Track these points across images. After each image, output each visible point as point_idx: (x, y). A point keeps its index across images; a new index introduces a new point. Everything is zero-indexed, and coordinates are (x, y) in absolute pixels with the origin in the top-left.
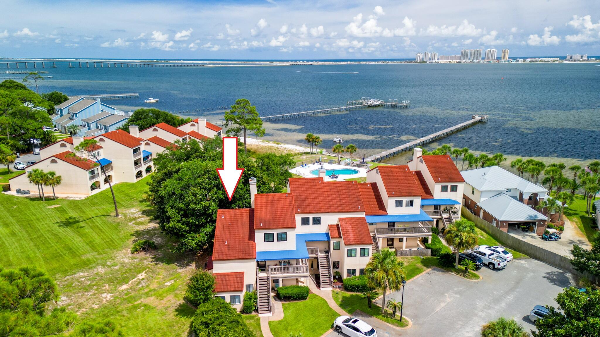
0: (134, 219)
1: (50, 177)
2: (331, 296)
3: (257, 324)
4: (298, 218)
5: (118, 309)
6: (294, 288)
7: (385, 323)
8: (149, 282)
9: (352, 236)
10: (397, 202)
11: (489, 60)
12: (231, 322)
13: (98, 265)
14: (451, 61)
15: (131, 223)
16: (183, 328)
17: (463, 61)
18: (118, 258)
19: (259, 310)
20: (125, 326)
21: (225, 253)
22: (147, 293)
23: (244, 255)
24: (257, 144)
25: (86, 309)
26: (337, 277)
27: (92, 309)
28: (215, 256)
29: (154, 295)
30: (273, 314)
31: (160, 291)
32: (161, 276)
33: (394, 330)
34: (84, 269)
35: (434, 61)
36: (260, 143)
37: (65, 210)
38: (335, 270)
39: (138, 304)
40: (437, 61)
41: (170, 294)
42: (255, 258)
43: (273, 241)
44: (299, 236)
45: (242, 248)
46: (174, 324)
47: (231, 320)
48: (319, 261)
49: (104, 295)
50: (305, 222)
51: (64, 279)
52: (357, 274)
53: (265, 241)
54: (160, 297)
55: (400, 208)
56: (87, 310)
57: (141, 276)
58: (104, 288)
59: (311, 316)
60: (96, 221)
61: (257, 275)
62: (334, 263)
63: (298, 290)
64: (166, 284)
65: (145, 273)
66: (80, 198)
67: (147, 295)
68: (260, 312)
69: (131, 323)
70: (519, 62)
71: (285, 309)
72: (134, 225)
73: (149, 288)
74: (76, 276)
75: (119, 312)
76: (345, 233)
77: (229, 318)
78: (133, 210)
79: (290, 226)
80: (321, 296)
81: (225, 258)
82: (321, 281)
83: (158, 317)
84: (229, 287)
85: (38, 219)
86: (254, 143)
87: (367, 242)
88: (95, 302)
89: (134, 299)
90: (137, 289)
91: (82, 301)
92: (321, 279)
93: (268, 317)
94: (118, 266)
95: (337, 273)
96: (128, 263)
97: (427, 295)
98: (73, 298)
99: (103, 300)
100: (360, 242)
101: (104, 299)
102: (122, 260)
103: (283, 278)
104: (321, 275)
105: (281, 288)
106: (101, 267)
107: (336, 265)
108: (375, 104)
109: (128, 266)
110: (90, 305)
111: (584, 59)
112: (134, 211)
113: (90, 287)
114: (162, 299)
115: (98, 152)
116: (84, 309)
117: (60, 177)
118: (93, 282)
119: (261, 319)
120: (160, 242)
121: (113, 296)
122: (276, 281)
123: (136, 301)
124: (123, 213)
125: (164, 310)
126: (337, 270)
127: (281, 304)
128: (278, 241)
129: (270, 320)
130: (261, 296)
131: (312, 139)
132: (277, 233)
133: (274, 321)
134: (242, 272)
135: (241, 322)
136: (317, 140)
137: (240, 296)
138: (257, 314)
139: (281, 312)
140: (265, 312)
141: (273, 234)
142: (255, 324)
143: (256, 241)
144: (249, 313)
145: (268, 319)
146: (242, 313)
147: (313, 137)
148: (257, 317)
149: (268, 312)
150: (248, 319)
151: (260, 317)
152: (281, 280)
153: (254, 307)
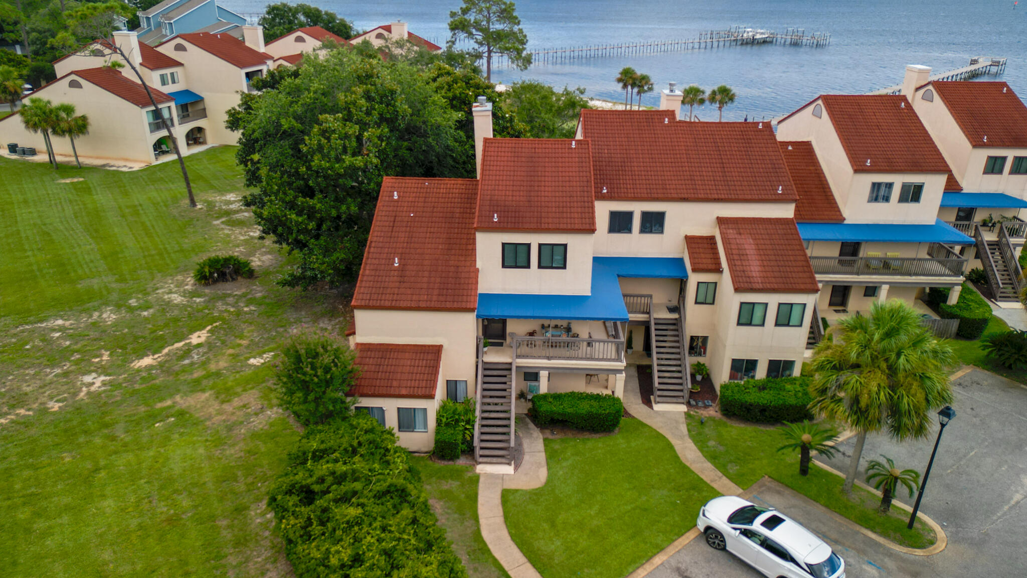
0: (228, 213)
1: (64, 115)
2: (684, 428)
3: (467, 497)
4: (603, 210)
5: (107, 419)
6: (579, 399)
7: (858, 528)
8: (210, 355)
9: (757, 269)
10: (876, 186)
12: (380, 496)
13: (107, 304)
15: (218, 222)
16: (259, 488)
18: (160, 291)
19: (478, 452)
20: (105, 467)
21: (389, 291)
22: (197, 382)
23: (441, 298)
25: (29, 410)
26: (699, 378)
27: (44, 411)
28: (361, 296)
29: (211, 389)
30: (516, 469)
31: (231, 378)
32: (244, 342)
33: (890, 554)
34: (71, 310)
37: (89, 188)
38: (695, 359)
39: (163, 409)
41: (252, 388)
42: (476, 310)
43: (528, 266)
44: (600, 263)
45: (438, 280)
46: (239, 474)
47: (384, 486)
48: (653, 333)
49: (88, 379)
50: (620, 223)
51: (14, 331)
52: (761, 373)
53: (504, 266)
54: (225, 394)
55: (881, 206)
56: (31, 413)
57: (198, 338)
58: (97, 360)
59: (627, 485)
60: (145, 213)
61: (477, 357)
62: (692, 338)
63: (591, 406)
64: (252, 361)
65: (209, 332)
66: (131, 168)
67: (196, 386)
68: (481, 460)
69: (123, 462)
71: (552, 456)
72: (223, 226)
73: (205, 369)
74: (44, 325)
75: (106, 426)
76: (736, 257)
77: (379, 481)
78: (231, 197)
79: (577, 227)
80: (654, 426)
81: (387, 304)
82: (656, 385)
83: (201, 451)
84: (395, 383)
85: (26, 202)
87: (802, 287)
88: (58, 395)
89: (158, 392)
90: (176, 368)
91: (28, 389)
92: (656, 381)
93: (502, 477)
94: (151, 311)
95: (699, 368)
96: (177, 305)
97: (972, 449)
98: (11, 380)
99: (80, 390)
100: (782, 286)
101: (84, 389)
102: (166, 297)
103: (552, 371)
104: (656, 368)
105: (545, 397)
106: (111, 310)
107: (698, 345)
108: (758, 36)
109: (176, 312)
110: (44, 400)
112: (232, 199)
113: (65, 354)
114: (228, 401)
115: (172, 74)
116: (22, 411)
117: (84, 118)
118: (76, 343)
119: (482, 480)
120: (267, 263)
121: (110, 383)
122: (532, 376)
123: (162, 400)
124: (206, 201)
125: (224, 433)
126: (701, 360)
127: (541, 441)
128: (540, 267)
129: (505, 487)
130: (486, 415)
131: (631, 77)
132: (540, 245)
133: (517, 491)
134: (436, 346)
135: (413, 493)
136: (643, 82)
137: (425, 409)
138: (471, 465)
139: (540, 463)
140: (495, 460)
141: (529, 245)
142: (463, 496)
143: (479, 265)
144: (452, 459)
145: (501, 481)
146: (430, 456)
147: (634, 76)
148: (469, 474)
149: (503, 460)
150: (444, 477)
151: (480, 474)
152: (544, 375)
153: (462, 444)
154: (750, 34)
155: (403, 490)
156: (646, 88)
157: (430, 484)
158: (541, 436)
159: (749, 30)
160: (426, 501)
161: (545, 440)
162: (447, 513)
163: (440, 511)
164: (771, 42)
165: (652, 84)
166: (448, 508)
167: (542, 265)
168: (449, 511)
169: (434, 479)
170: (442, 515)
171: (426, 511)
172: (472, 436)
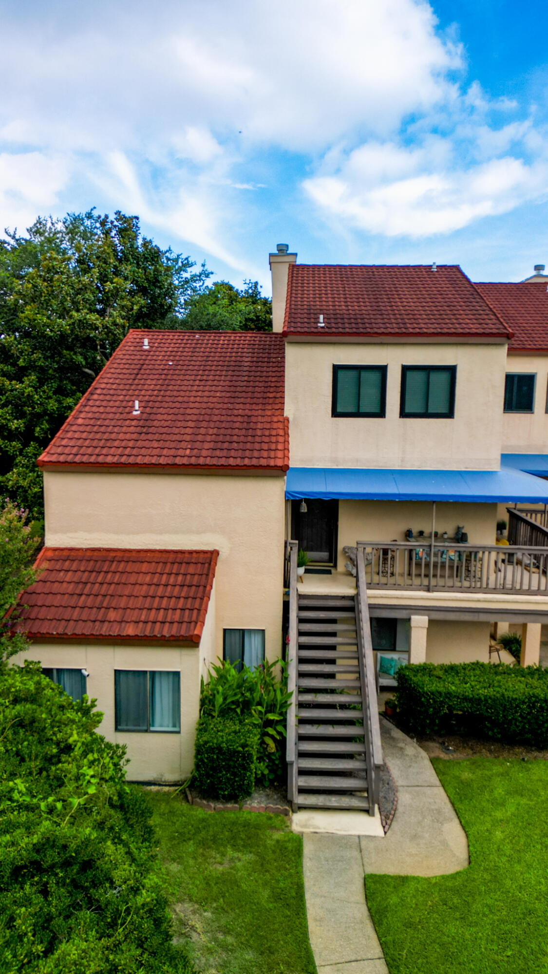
3: (277, 897)
19: (297, 781)
30: (387, 820)
42: (282, 470)
43: (381, 413)
45: (213, 431)
53: (335, 414)
61: (286, 584)
68: (300, 800)
79: (475, 331)
84: (113, 615)
93: (359, 842)
103: (434, 616)
105: (423, 670)
119: (308, 849)
122: (395, 626)
127: (427, 763)
128: (403, 414)
129: (370, 870)
130: (308, 698)
132: (405, 369)
133: (403, 880)
134: (205, 552)
135: (118, 875)
137: (177, 674)
138: (277, 813)
139: (439, 812)
140: (334, 801)
141: (382, 370)
142: (266, 893)
143: (289, 411)
144: (233, 798)
145: (356, 854)
146: (183, 792)
148: (277, 835)
149: (355, 802)
150: (214, 840)
151: (302, 833)
152: (420, 622)
153: (260, 759)
155: (88, 865)
157: (178, 860)
158: (424, 754)
160: (161, 903)
161: (434, 761)
162: (225, 948)
163: (204, 938)
166: (227, 931)
167: (407, 410)
168: (230, 939)
169: (190, 847)
170: (210, 951)
171: (156, 940)
172: (282, 744)
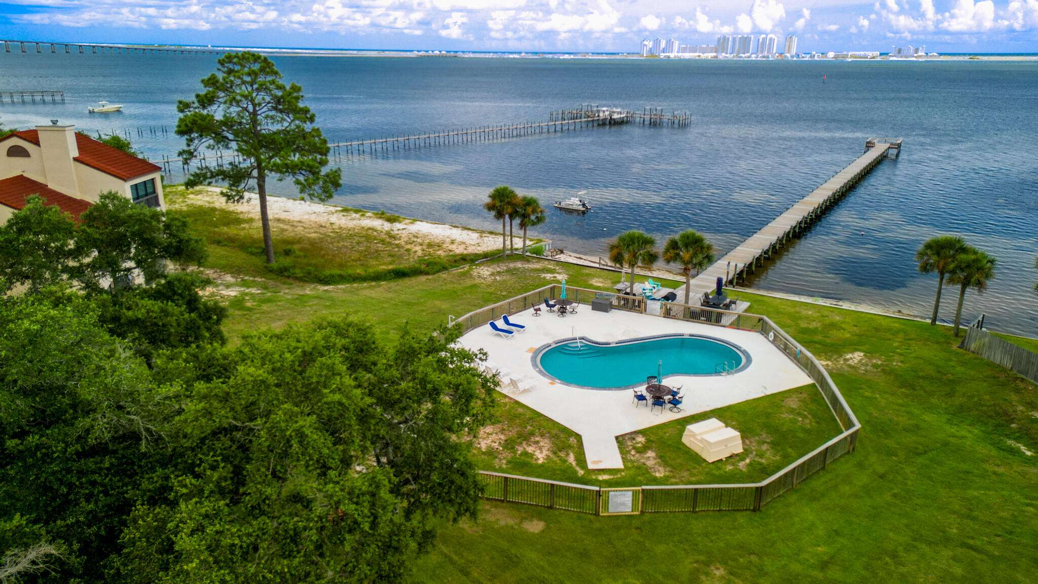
11: (766, 54)
14: (701, 54)
17: (722, 56)
24: (322, 220)
35: (672, 55)
36: (334, 219)
40: (676, 54)
70: (816, 58)
86: (313, 218)
111: (920, 54)
131: (509, 203)
136: (529, 209)
147: (514, 201)
154: (607, 113)
156: (533, 217)
159: (605, 109)
164: (627, 122)
165: (541, 212)
